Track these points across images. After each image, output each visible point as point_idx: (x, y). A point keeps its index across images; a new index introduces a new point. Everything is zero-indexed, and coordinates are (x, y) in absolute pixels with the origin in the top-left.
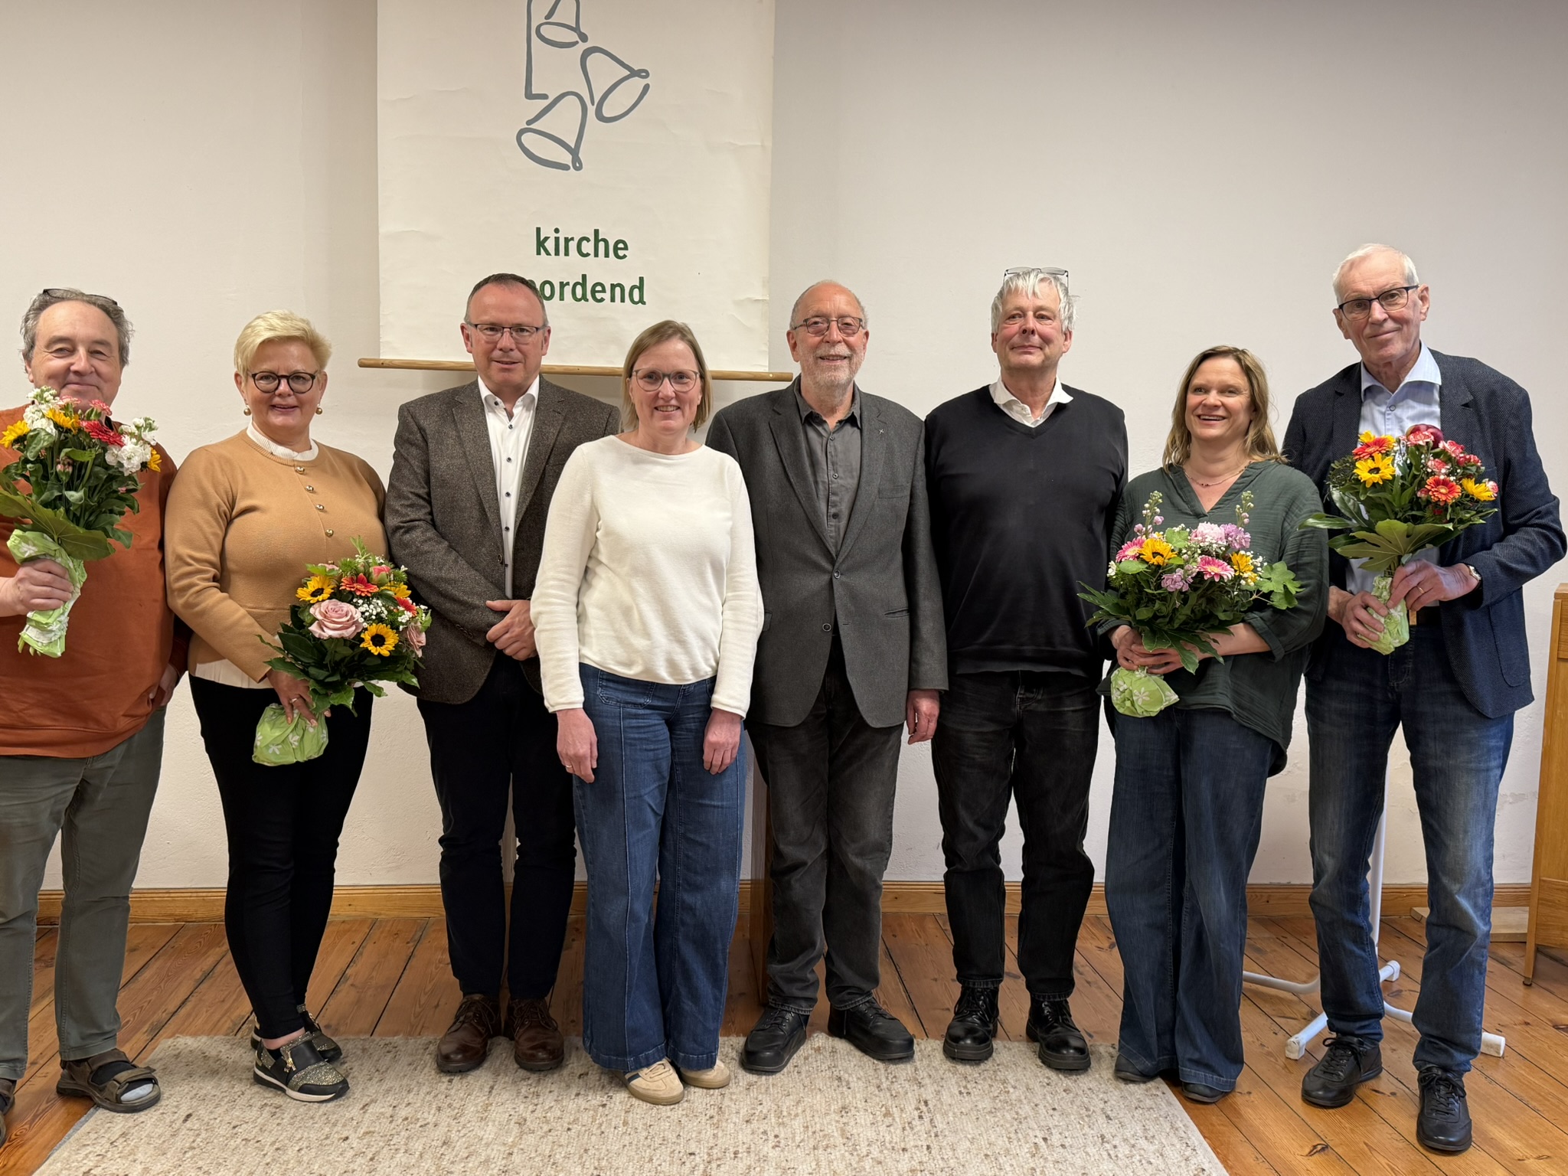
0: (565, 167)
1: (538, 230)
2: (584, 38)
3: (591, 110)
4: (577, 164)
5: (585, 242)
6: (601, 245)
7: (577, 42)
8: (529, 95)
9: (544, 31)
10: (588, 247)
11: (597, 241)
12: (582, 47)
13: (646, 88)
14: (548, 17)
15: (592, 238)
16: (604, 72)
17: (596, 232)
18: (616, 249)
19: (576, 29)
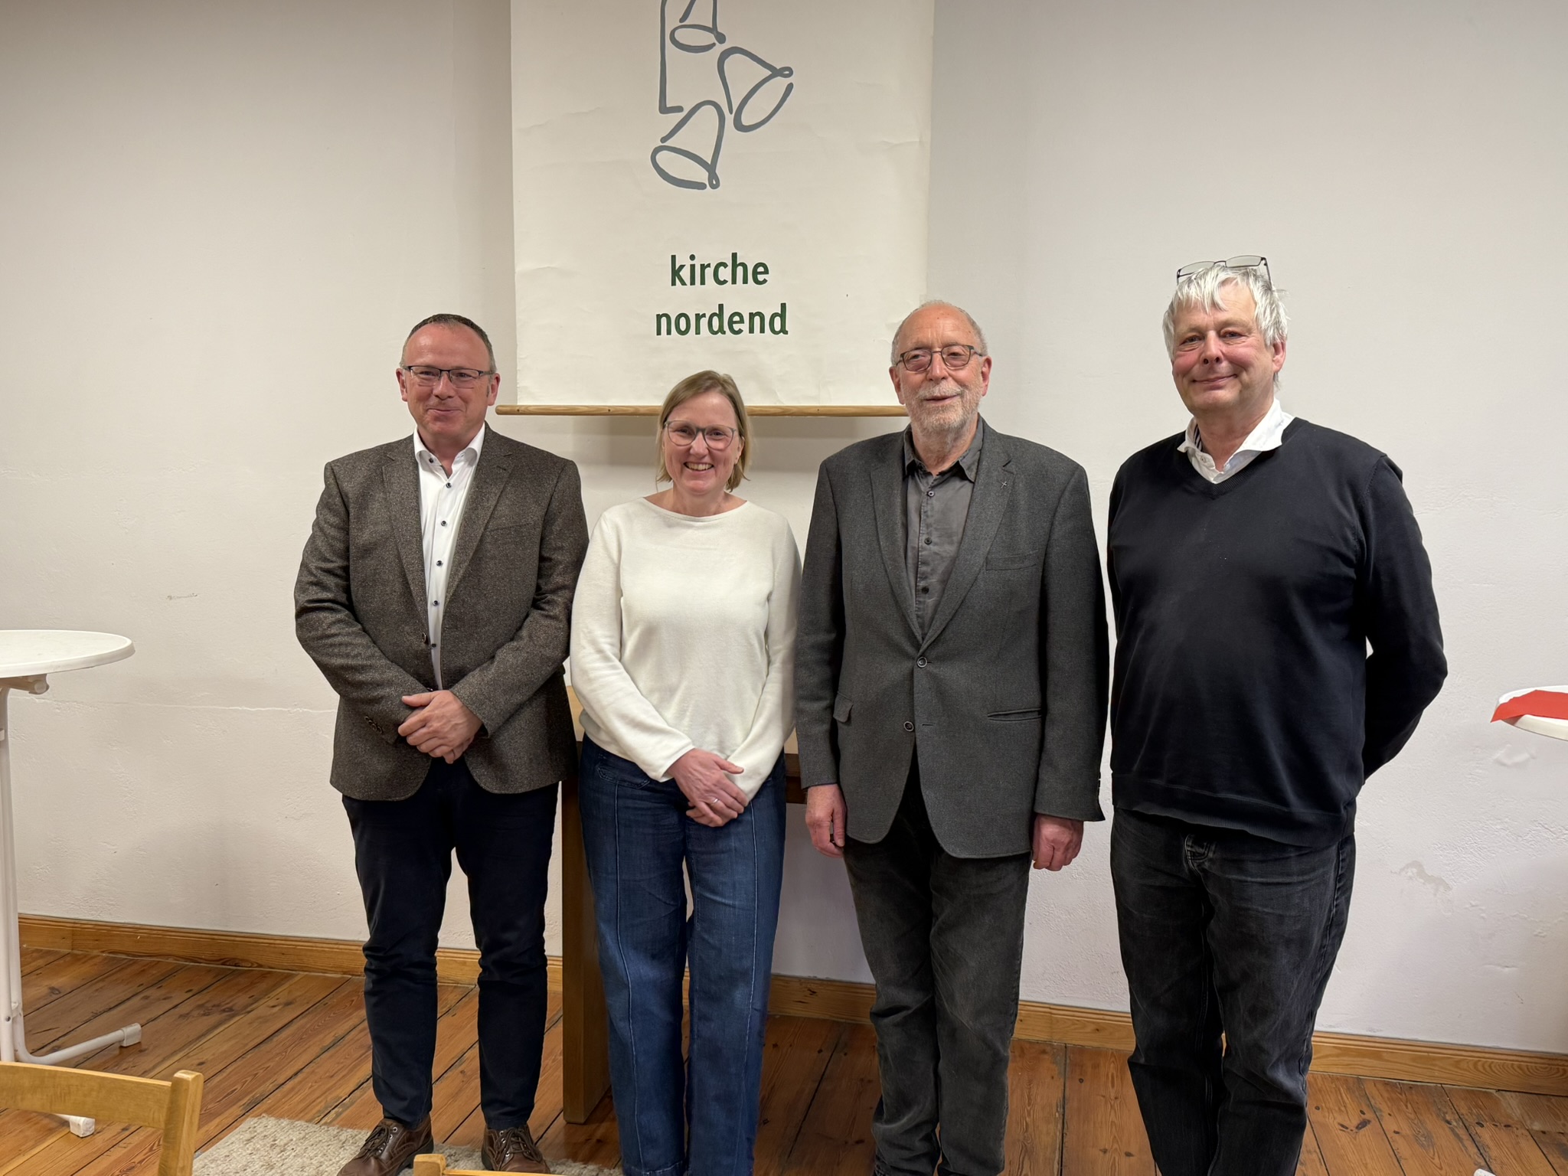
0: (700, 186)
1: (674, 257)
2: (721, 38)
3: (729, 119)
4: (714, 182)
5: (722, 268)
6: (740, 270)
7: (714, 44)
8: (664, 109)
9: (678, 35)
10: (725, 274)
11: (735, 265)
12: (720, 48)
13: (790, 87)
14: (682, 20)
15: (730, 264)
16: (743, 74)
17: (734, 256)
18: (755, 273)
19: (713, 29)
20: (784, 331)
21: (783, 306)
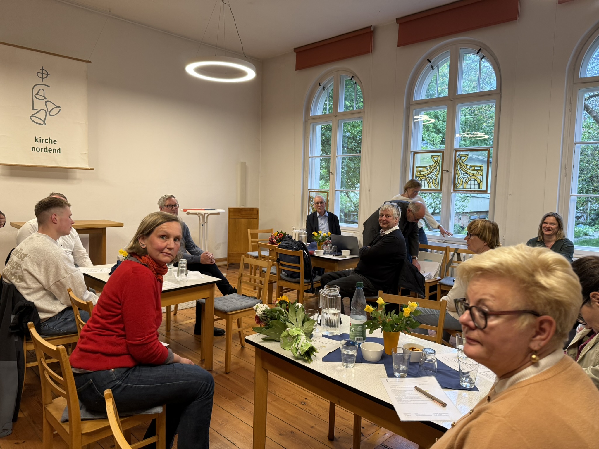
0: (42, 124)
1: (36, 137)
2: (46, 99)
3: (48, 113)
4: (45, 124)
6: (51, 141)
7: (44, 99)
8: (33, 109)
9: (36, 96)
10: (47, 141)
12: (45, 100)
13: (60, 110)
14: (37, 93)
16: (50, 106)
17: (49, 138)
18: (54, 142)
19: (44, 96)
20: (60, 153)
21: (60, 148)
